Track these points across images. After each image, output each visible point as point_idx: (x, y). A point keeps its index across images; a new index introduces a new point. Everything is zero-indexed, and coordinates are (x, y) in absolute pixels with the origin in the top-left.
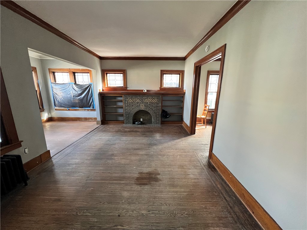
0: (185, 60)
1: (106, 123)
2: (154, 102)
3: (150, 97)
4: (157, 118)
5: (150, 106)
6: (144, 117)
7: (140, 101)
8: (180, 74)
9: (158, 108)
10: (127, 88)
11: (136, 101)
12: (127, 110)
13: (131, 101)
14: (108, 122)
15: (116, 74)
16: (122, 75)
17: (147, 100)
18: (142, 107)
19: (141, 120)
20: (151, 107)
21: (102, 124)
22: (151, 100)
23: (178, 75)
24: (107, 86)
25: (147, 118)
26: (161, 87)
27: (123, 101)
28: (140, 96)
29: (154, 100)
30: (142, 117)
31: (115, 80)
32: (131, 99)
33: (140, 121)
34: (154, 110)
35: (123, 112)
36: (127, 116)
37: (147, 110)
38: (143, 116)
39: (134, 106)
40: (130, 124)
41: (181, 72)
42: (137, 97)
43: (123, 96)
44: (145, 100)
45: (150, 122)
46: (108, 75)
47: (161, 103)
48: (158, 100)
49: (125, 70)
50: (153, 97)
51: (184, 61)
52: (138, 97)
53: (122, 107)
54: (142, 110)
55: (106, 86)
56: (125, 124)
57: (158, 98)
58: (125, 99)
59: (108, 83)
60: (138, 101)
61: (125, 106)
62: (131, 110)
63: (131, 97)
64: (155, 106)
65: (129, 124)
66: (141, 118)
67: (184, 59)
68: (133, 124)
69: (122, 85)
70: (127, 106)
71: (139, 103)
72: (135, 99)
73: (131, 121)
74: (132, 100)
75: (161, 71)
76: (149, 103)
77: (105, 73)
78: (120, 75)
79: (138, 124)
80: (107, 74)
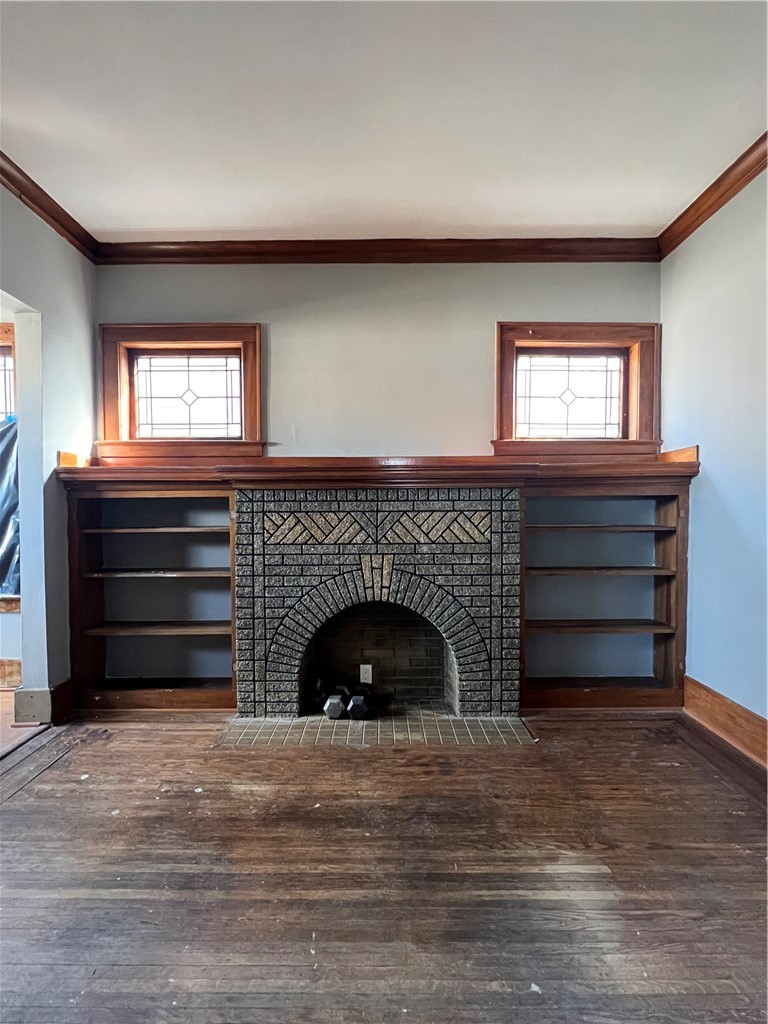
0: (659, 259)
1: (97, 705)
2: (465, 539)
3: (438, 506)
4: (490, 659)
5: (434, 570)
6: (384, 653)
7: (362, 535)
8: (625, 353)
9: (496, 583)
10: (264, 444)
11: (332, 538)
12: (259, 602)
13: (288, 531)
14: (116, 696)
15: (196, 361)
16: (234, 362)
17: (409, 525)
18: (378, 582)
19: (366, 673)
20: (441, 580)
21: (57, 720)
22: (442, 526)
23: (616, 363)
24: (131, 435)
25: (405, 657)
26: (501, 437)
27: (233, 538)
28: (362, 496)
29: (468, 526)
30: (367, 653)
31: (189, 398)
32: (292, 521)
33: (356, 686)
34: (466, 602)
35: (229, 618)
36: (260, 650)
37: (413, 601)
38: (379, 644)
39: (317, 570)
40: (283, 712)
41: (635, 338)
42: (335, 506)
43: (234, 496)
44: (398, 529)
45: (428, 689)
46: (143, 362)
47: (516, 548)
48: (496, 526)
49: (253, 328)
50: (460, 505)
51: (657, 263)
52: (348, 506)
53: (222, 584)
54: (374, 602)
55: (124, 437)
56: (244, 714)
57: (496, 506)
58: (246, 517)
59: (142, 416)
60: (345, 530)
61: (248, 570)
62: (289, 602)
63: (295, 506)
64: (473, 570)
65: (274, 713)
66: (366, 662)
67: (654, 249)
68: (302, 713)
69: (235, 432)
70: (259, 569)
71: (355, 550)
72: (321, 521)
73: (291, 690)
74: (299, 528)
75: (505, 329)
76: (425, 549)
77: (122, 350)
78: (220, 361)
79: (345, 715)
80: (133, 355)
